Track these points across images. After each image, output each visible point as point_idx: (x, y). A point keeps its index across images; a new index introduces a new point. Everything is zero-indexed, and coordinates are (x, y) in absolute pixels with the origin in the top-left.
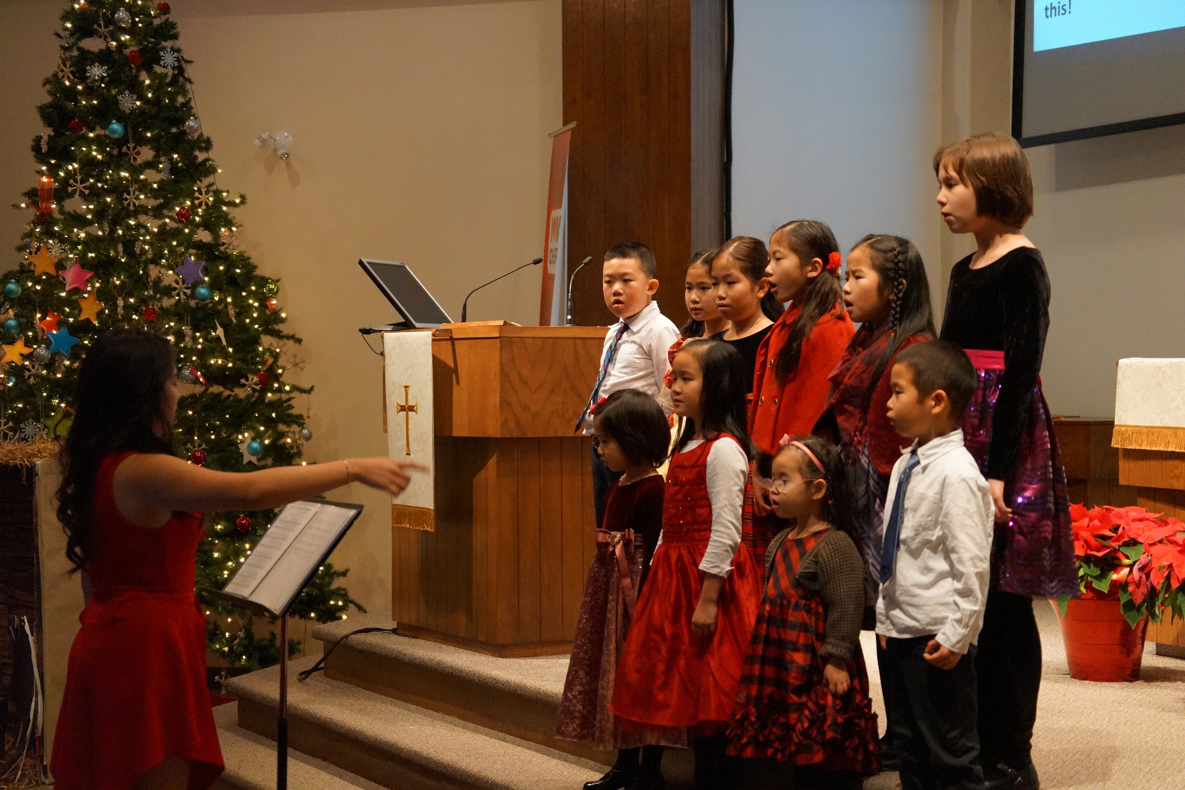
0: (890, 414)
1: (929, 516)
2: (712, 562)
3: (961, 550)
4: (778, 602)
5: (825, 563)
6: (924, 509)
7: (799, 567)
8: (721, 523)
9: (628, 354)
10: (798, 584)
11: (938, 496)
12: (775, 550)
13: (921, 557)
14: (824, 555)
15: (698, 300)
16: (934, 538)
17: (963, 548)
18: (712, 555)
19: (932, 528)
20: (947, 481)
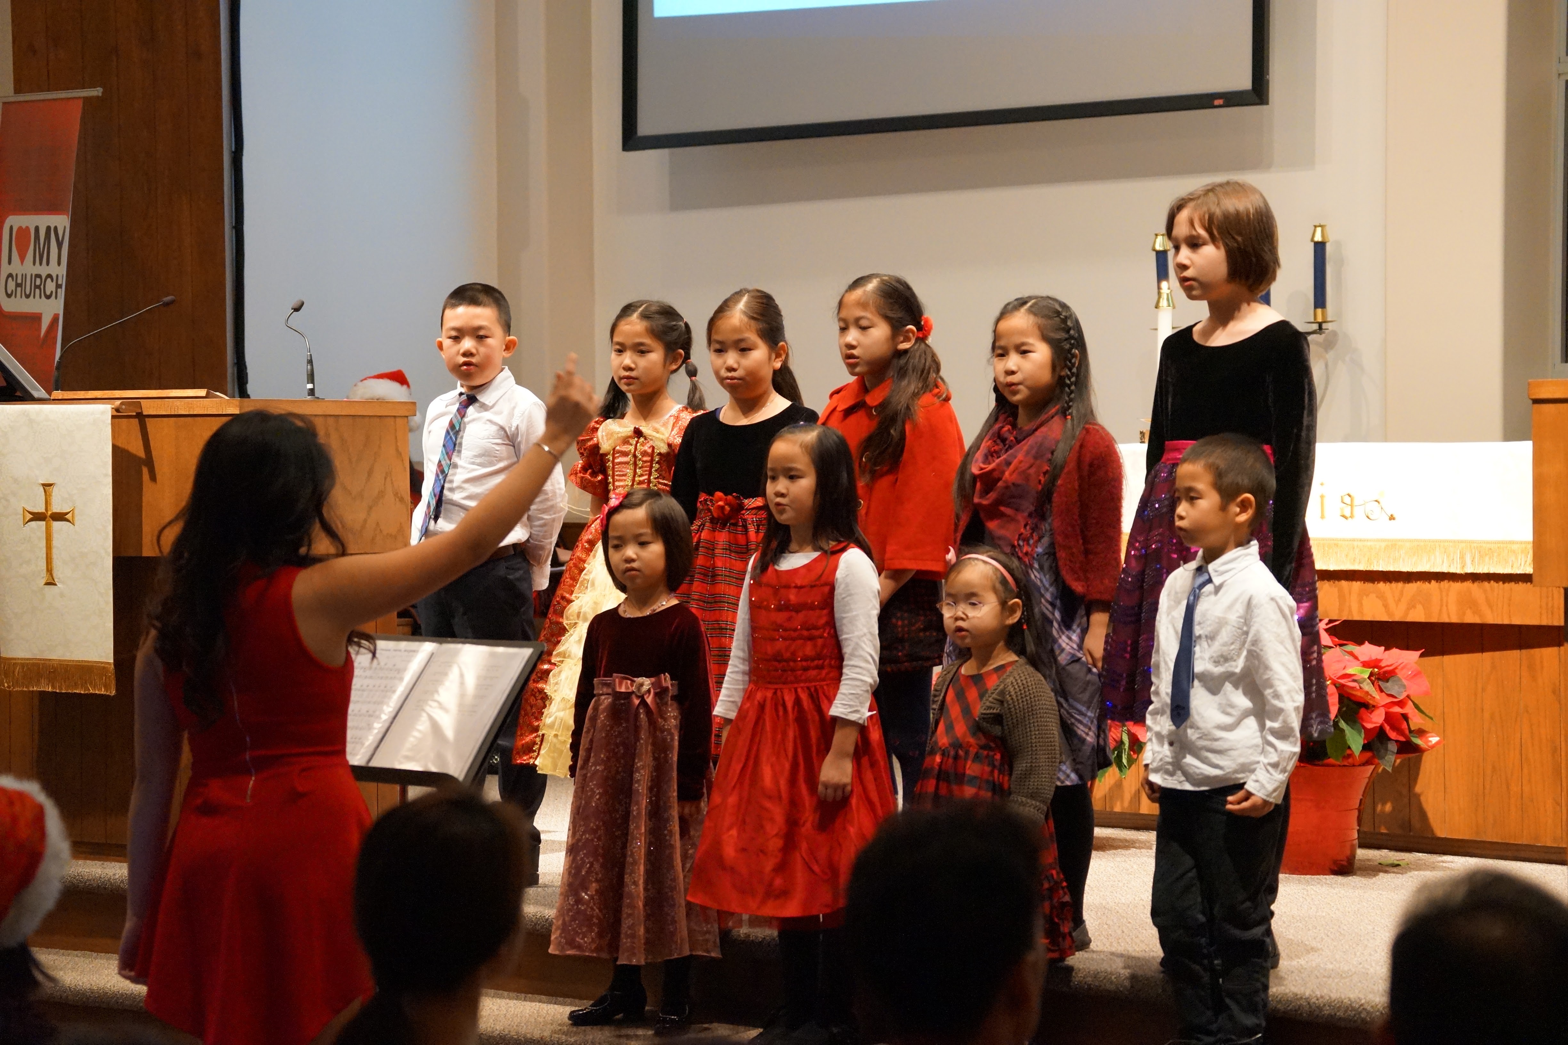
0: (1178, 523)
1: (1232, 643)
2: (850, 706)
3: (1276, 683)
4: (952, 753)
5: (1013, 702)
6: (1225, 636)
7: (979, 707)
8: (861, 656)
9: (483, 439)
10: (977, 728)
11: (1243, 620)
12: (945, 687)
13: (1222, 692)
14: (1013, 693)
15: (632, 366)
16: (1238, 670)
17: (1279, 679)
18: (850, 697)
19: (1235, 657)
20: (1254, 602)
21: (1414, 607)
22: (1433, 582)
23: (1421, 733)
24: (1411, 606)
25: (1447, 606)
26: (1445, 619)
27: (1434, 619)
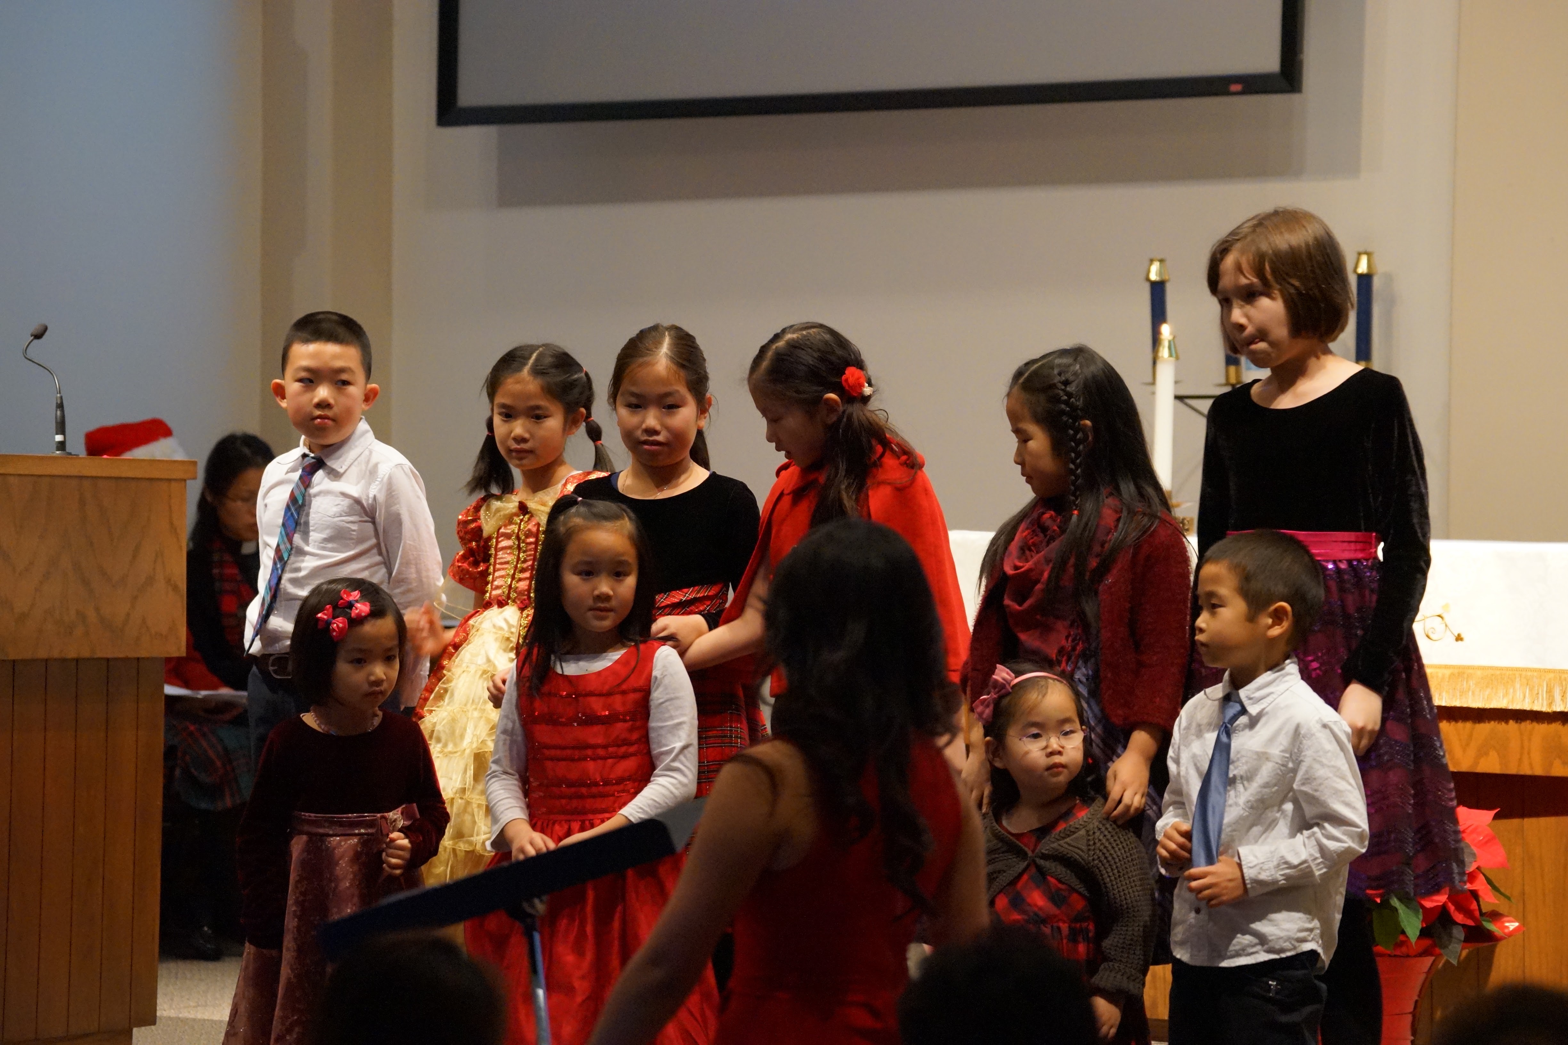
0: (1199, 637)
1: (1275, 784)
9: (334, 516)
11: (1288, 755)
15: (527, 436)
20: (1302, 731)
21: (1486, 754)
22: (1511, 722)
23: (1495, 916)
24: (1482, 752)
25: (1529, 753)
26: (1526, 771)
27: (1512, 770)
